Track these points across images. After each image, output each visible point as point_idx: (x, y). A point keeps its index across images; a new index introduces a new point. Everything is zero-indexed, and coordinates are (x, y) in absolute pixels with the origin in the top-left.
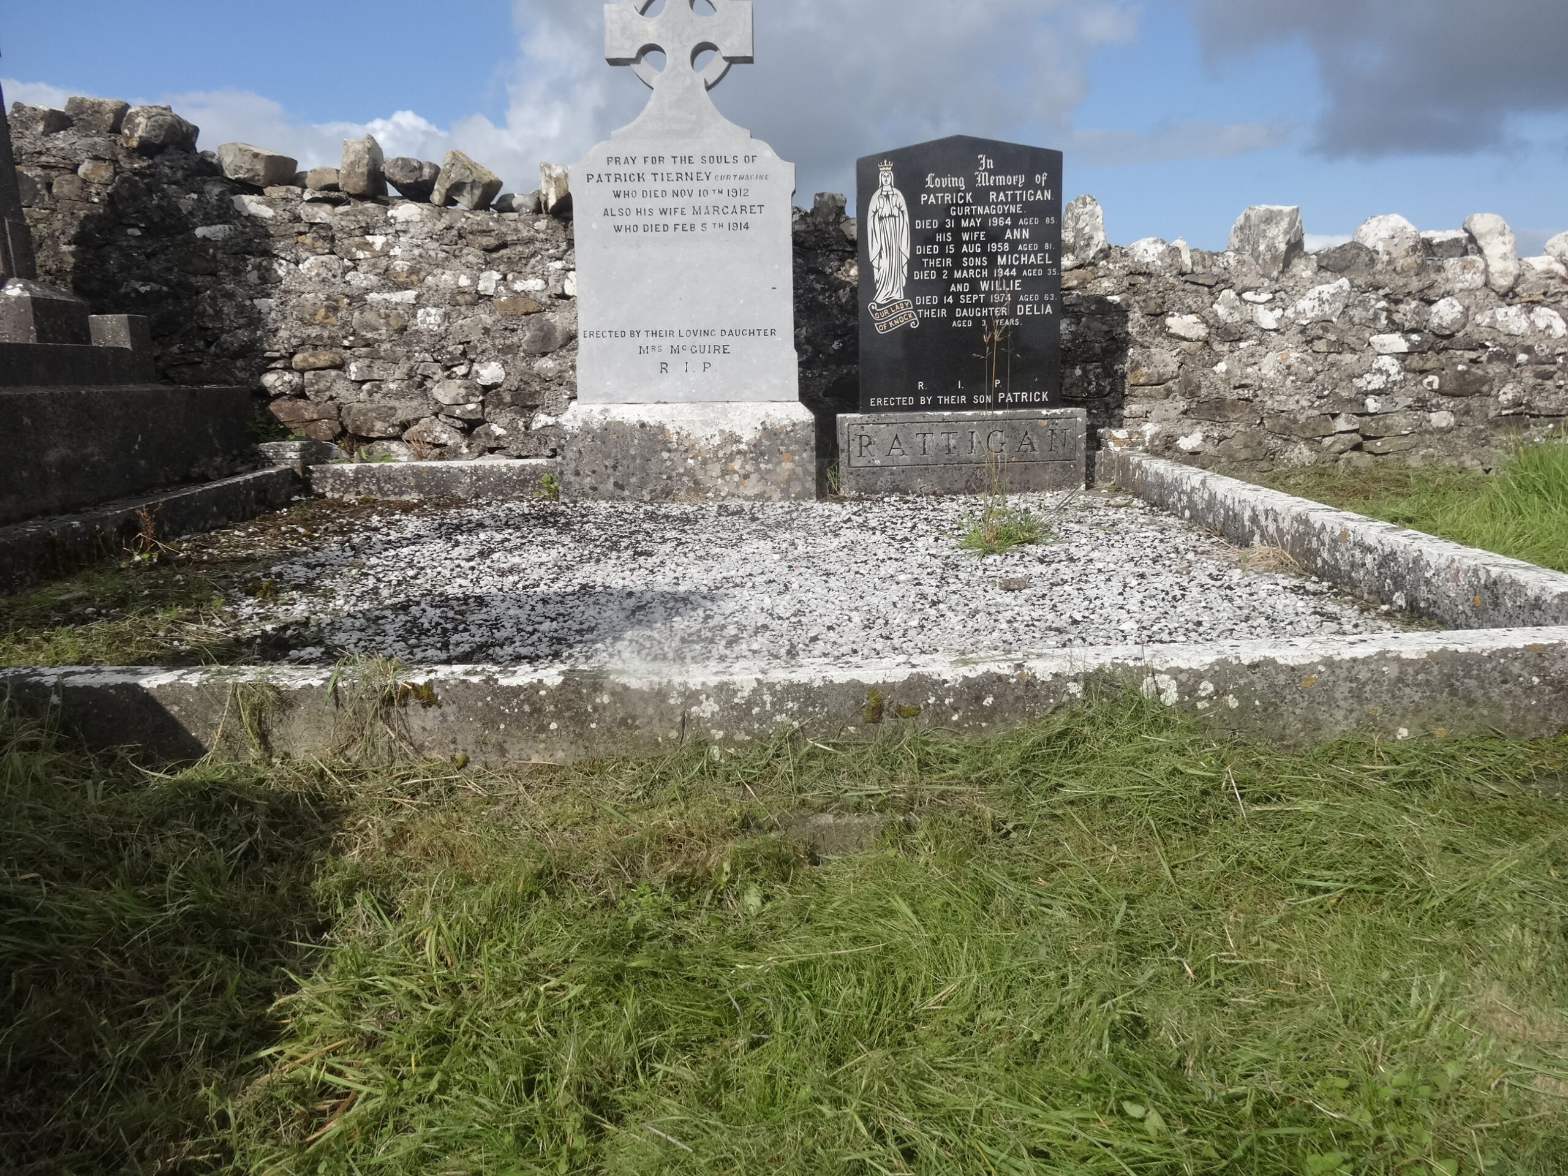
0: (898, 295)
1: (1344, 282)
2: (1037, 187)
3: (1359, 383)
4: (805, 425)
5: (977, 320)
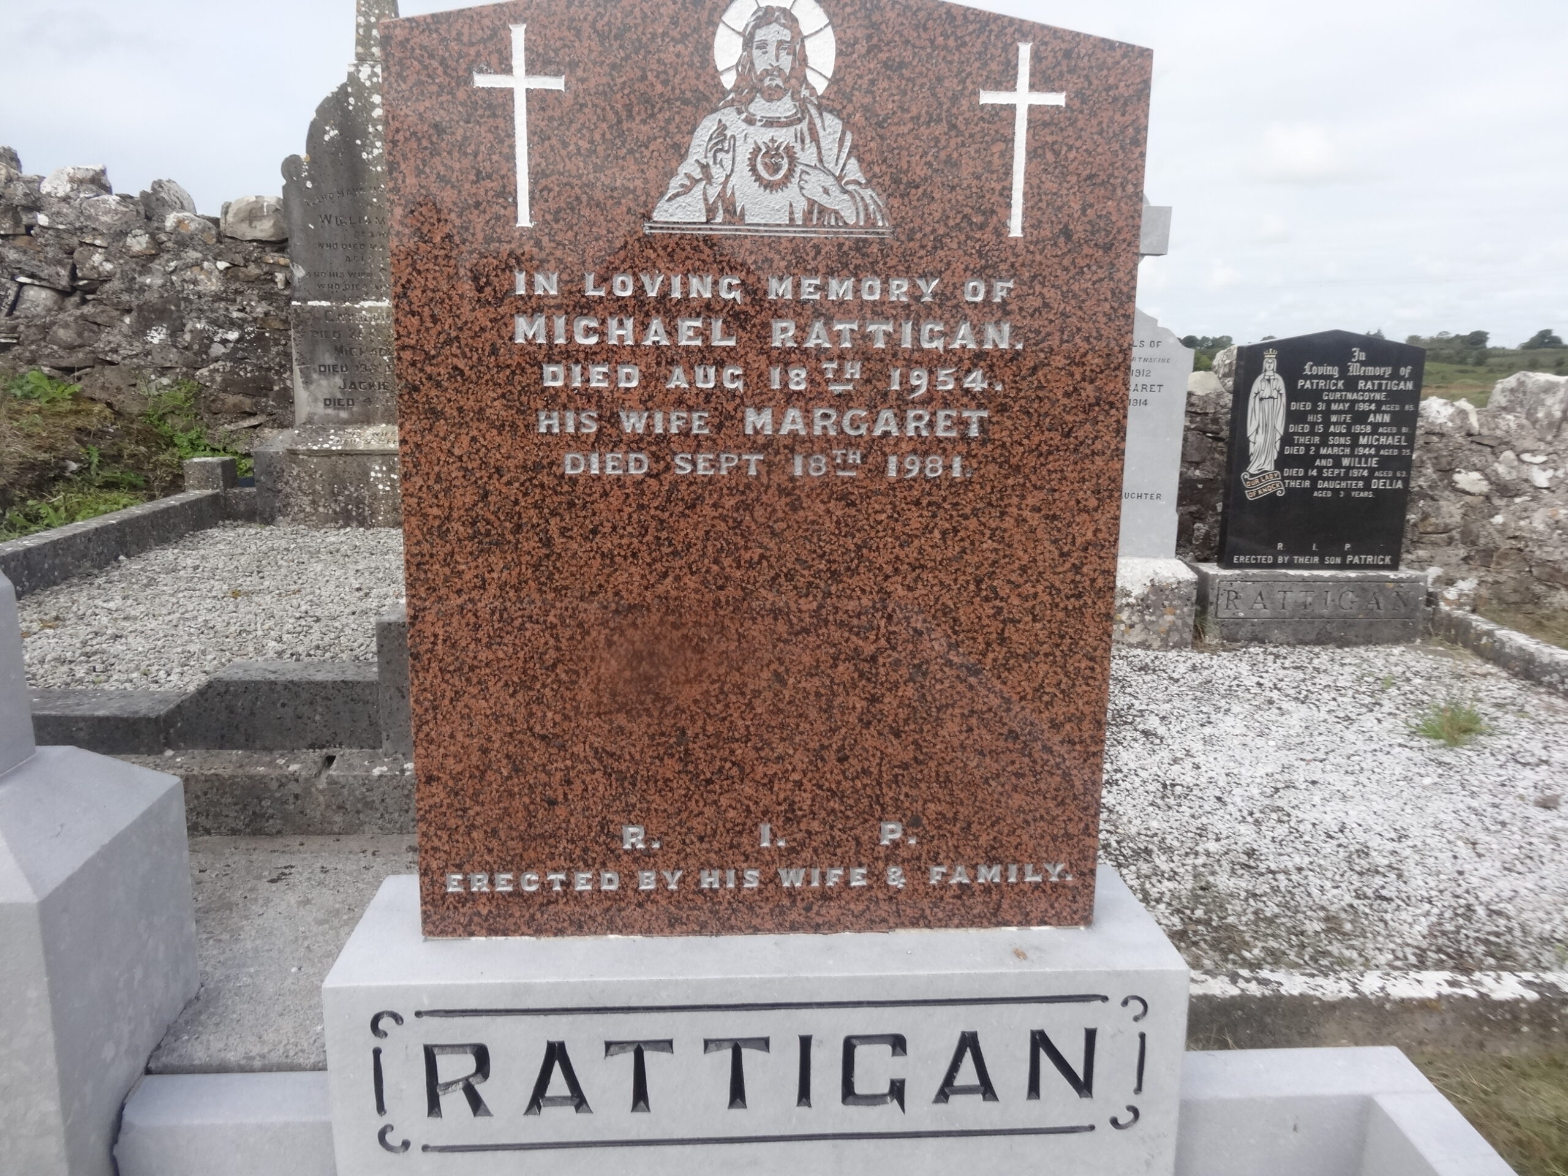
0: (1269, 467)
2: (1401, 378)
4: (1189, 583)
5: (1335, 491)
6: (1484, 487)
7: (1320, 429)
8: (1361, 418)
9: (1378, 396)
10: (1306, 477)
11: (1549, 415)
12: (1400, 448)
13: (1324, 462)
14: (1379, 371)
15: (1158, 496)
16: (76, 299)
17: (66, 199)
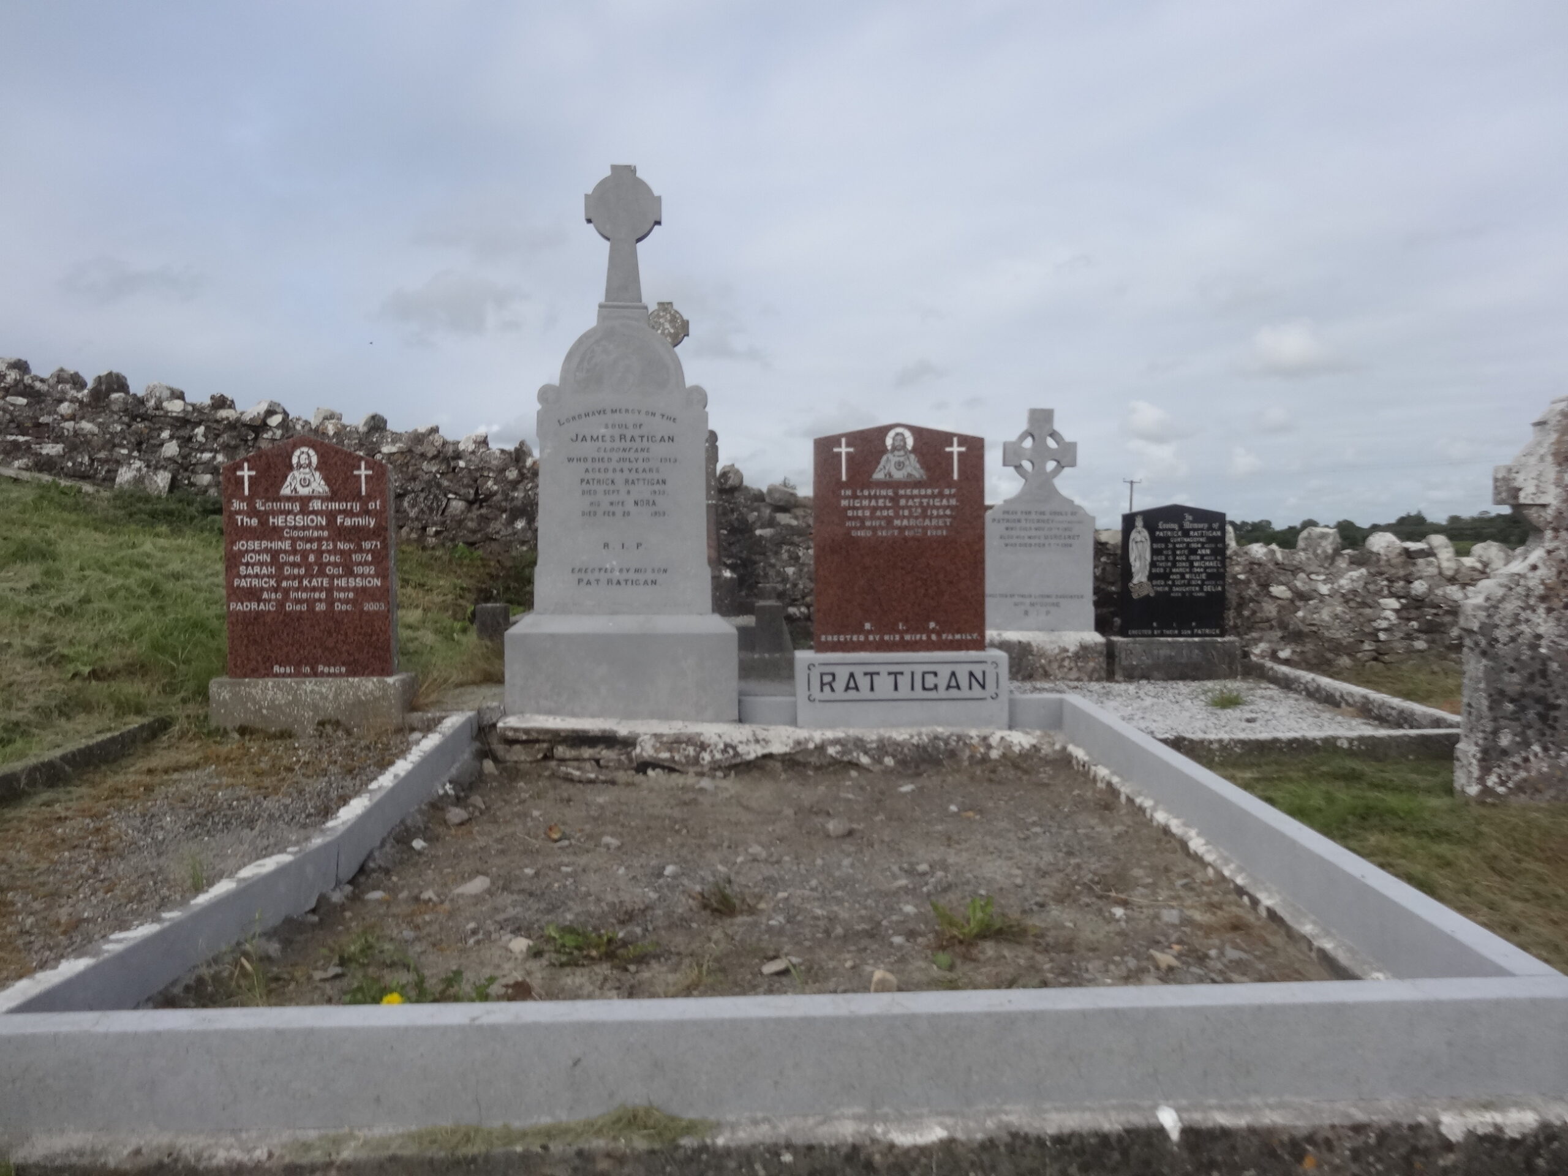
0: (1144, 579)
1: (1363, 571)
2: (1213, 530)
3: (1375, 624)
4: (1101, 644)
5: (1183, 593)
6: (1288, 594)
7: (1171, 558)
8: (1194, 552)
9: (1202, 540)
10: (1166, 585)
11: (1324, 552)
12: (1218, 568)
13: (1175, 577)
14: (1201, 526)
15: (1082, 597)
16: (477, 506)
17: (473, 452)
